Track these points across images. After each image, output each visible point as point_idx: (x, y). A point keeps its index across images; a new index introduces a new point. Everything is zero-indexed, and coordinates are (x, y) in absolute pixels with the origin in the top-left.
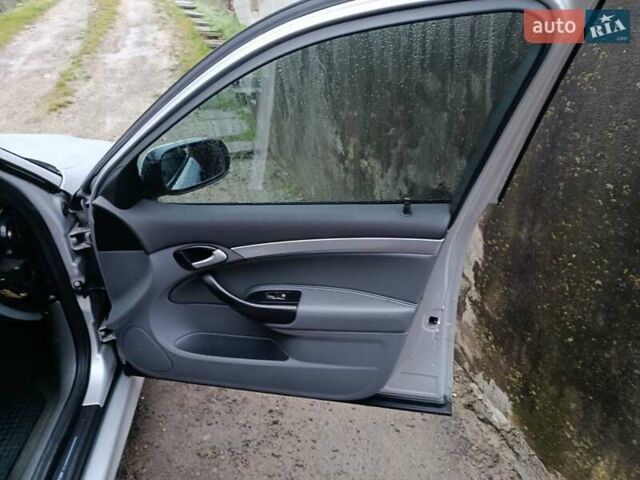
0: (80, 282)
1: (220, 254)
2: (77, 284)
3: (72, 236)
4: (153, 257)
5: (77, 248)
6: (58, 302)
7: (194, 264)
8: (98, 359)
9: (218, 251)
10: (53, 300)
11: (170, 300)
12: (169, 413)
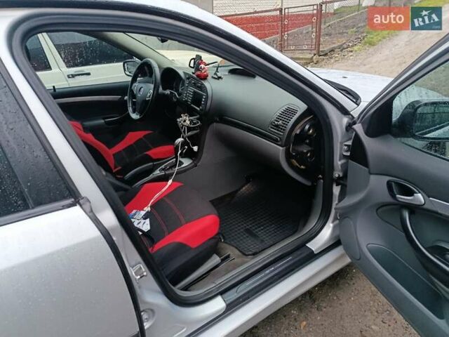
0: (339, 175)
1: (419, 198)
2: (337, 176)
3: (346, 145)
4: (373, 177)
5: (345, 154)
6: (322, 181)
7: (398, 196)
8: (330, 227)
9: (420, 195)
10: (320, 178)
11: (377, 214)
12: (363, 292)
